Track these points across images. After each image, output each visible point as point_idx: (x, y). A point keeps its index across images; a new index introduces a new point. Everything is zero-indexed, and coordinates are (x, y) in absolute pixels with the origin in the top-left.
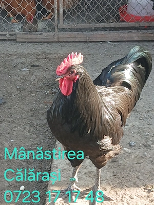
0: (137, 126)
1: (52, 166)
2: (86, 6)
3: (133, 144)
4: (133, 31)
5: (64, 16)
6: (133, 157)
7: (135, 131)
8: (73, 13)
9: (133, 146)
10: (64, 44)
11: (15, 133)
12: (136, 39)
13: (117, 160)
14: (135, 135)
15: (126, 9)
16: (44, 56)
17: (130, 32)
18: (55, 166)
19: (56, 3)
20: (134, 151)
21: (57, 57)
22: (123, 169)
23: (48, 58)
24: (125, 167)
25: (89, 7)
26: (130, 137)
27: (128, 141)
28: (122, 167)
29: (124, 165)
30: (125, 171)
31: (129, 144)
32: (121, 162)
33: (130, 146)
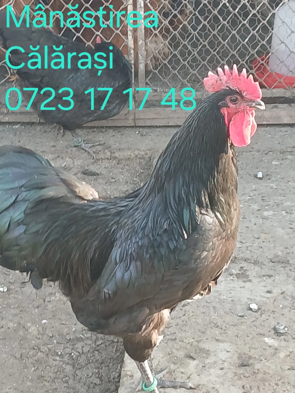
0: (289, 294)
1: (123, 373)
2: (190, 58)
3: (281, 329)
4: (280, 106)
5: (147, 76)
6: (282, 355)
7: (286, 303)
8: (164, 70)
9: (282, 334)
10: (146, 130)
11: (50, 306)
12: (286, 121)
13: (251, 361)
14: (286, 311)
15: (268, 64)
16: (109, 154)
17: (274, 107)
18: (129, 373)
19: (132, 52)
20: (283, 343)
21: (133, 156)
22: (263, 380)
23: (115, 158)
24: (267, 376)
25: (194, 59)
26: (277, 315)
27: (273, 323)
28: (260, 376)
29: (265, 373)
30: (267, 384)
31: (275, 329)
32: (258, 366)
33: (277, 333)
